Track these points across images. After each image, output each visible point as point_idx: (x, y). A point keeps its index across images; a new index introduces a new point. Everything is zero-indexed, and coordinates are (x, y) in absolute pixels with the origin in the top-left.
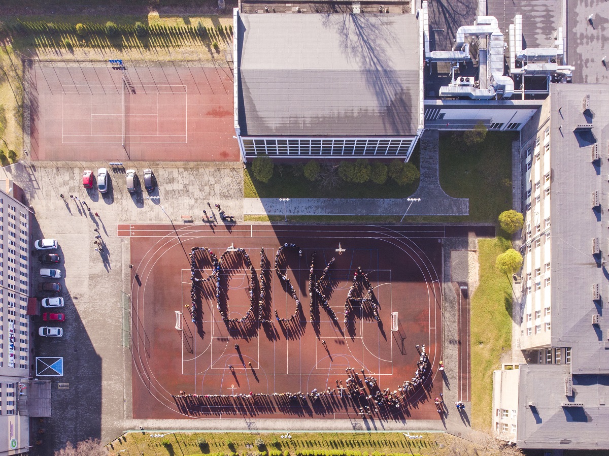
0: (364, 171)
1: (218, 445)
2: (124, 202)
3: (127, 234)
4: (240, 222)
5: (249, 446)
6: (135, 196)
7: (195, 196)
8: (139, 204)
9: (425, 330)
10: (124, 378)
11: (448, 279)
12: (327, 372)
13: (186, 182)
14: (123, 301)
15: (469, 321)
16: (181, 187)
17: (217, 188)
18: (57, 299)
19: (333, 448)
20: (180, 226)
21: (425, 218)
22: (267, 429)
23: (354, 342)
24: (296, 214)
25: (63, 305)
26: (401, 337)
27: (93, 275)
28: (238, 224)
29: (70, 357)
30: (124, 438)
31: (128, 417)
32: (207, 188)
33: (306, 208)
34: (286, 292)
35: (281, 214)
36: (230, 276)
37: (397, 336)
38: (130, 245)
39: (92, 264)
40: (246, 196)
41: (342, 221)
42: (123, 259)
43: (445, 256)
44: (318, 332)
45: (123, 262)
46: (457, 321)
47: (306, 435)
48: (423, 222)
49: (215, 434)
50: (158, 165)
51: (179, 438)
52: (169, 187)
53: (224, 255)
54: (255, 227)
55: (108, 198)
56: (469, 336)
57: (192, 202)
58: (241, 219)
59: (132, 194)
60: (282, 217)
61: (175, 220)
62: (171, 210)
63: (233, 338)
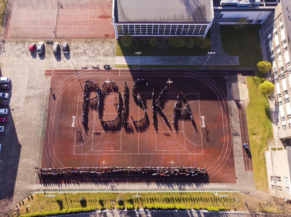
0: (182, 41)
1: (93, 201)
2: (51, 59)
3: (50, 74)
4: (113, 68)
5: (113, 202)
6: (57, 56)
7: (90, 55)
8: (59, 60)
9: (221, 127)
10: (38, 157)
11: (231, 98)
12: (162, 152)
13: (85, 49)
14: (43, 111)
15: (246, 122)
16: (82, 51)
17: (102, 51)
18: (4, 110)
19: (167, 203)
20: (80, 71)
21: (216, 66)
22: (125, 190)
23: (178, 134)
24: (145, 64)
25: (7, 113)
26: (206, 131)
27: (27, 96)
28: (112, 69)
29: (5, 144)
30: (32, 197)
31: (36, 183)
32: (96, 52)
33: (150, 61)
34: (138, 105)
35: (136, 64)
36: (106, 97)
37: (204, 130)
38: (51, 80)
39: (28, 90)
40: (118, 55)
41: (170, 68)
42: (46, 88)
43: (228, 86)
44: (157, 129)
45: (46, 90)
46: (239, 121)
47: (150, 193)
48: (215, 68)
49: (91, 193)
50: (71, 40)
51: (67, 196)
52: (76, 51)
53: (103, 85)
54: (122, 71)
55: (42, 57)
56: (247, 130)
57: (88, 58)
58: (114, 67)
59: (55, 55)
60: (137, 66)
61: (77, 67)
62: (76, 62)
63: (106, 132)
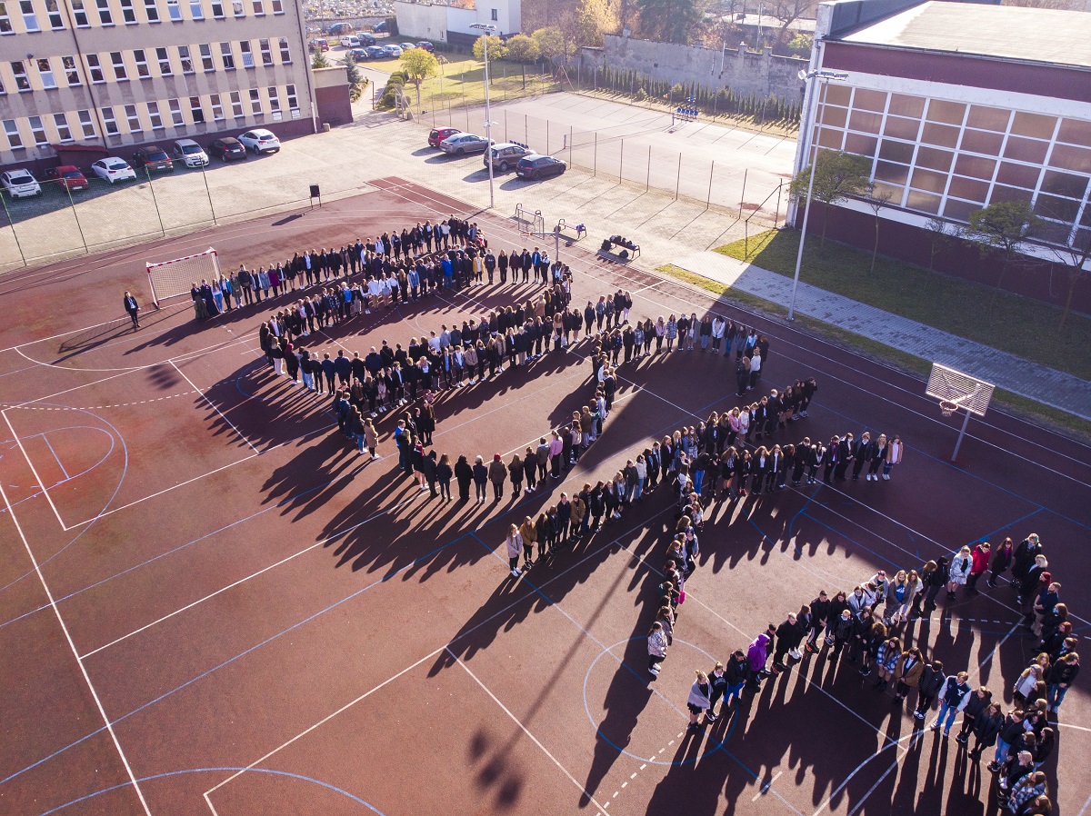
2: (456, 170)
3: (385, 186)
4: (639, 265)
7: (596, 211)
8: (474, 179)
13: (607, 197)
14: (190, 225)
16: (586, 196)
17: (663, 222)
20: (494, 216)
24: (844, 326)
25: (113, 177)
28: (632, 265)
33: (898, 335)
35: (787, 305)
40: (721, 251)
54: (670, 287)
55: (443, 159)
58: (652, 264)
61: (499, 210)
63: (202, 398)
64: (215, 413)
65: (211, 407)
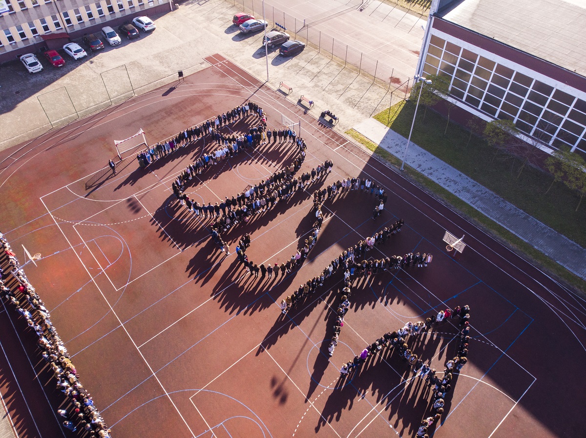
2: (248, 47)
3: (214, 62)
4: (338, 129)
7: (319, 84)
8: (257, 55)
13: (325, 71)
14: (122, 95)
16: (315, 71)
17: (352, 93)
18: (80, 48)
20: (268, 89)
25: (76, 57)
28: (334, 129)
35: (402, 159)
36: (253, 160)
38: (202, 69)
39: (151, 57)
40: (377, 118)
52: (303, 64)
54: (350, 146)
55: (241, 37)
57: (310, 85)
58: (343, 129)
62: (280, 76)
63: (152, 219)
64: (160, 228)
65: (157, 224)
